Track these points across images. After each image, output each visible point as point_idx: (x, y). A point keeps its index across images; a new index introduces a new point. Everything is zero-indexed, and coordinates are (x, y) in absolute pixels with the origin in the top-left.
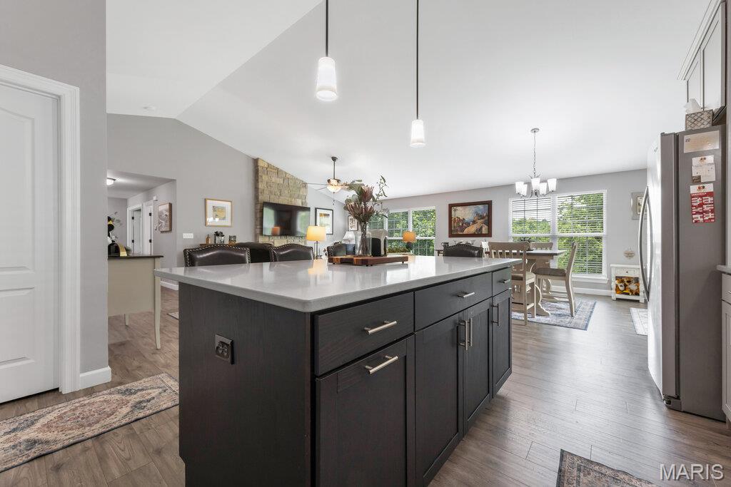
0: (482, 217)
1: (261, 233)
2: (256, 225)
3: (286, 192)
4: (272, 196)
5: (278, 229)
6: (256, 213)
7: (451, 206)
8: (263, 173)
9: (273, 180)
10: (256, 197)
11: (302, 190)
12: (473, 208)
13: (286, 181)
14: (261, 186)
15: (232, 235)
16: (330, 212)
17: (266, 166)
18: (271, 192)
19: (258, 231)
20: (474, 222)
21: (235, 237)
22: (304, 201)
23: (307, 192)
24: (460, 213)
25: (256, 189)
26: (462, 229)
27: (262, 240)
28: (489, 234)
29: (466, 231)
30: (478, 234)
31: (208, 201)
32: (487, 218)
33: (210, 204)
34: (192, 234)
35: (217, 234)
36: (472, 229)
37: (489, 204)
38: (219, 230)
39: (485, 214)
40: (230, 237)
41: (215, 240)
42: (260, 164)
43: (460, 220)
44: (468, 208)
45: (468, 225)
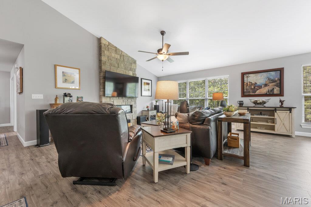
0: (273, 81)
1: (104, 95)
2: (100, 89)
3: (122, 65)
4: (112, 68)
5: (116, 94)
6: (100, 79)
7: (243, 74)
8: (106, 49)
9: (113, 55)
10: (100, 67)
11: (133, 65)
12: (265, 74)
13: (122, 58)
14: (104, 59)
15: (79, 96)
16: (150, 82)
17: (107, 44)
18: (111, 64)
19: (102, 93)
20: (266, 85)
21: (82, 98)
22: (134, 72)
23: (136, 67)
24: (252, 79)
25: (100, 61)
26: (254, 90)
27: (104, 100)
28: (281, 94)
29: (258, 92)
30: (271, 94)
31: (58, 67)
32: (278, 82)
33: (60, 70)
34: (42, 95)
35: (65, 95)
36: (264, 90)
37: (281, 71)
38: (67, 92)
39: (277, 79)
40: (78, 98)
41: (64, 100)
42: (103, 42)
43: (252, 84)
44: (259, 75)
45: (260, 87)
